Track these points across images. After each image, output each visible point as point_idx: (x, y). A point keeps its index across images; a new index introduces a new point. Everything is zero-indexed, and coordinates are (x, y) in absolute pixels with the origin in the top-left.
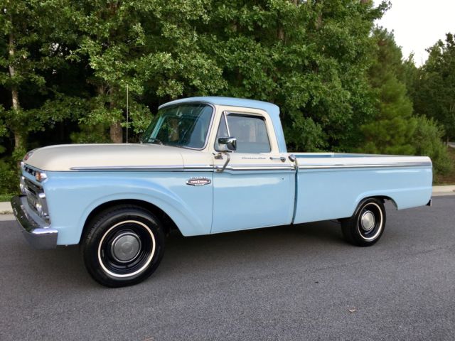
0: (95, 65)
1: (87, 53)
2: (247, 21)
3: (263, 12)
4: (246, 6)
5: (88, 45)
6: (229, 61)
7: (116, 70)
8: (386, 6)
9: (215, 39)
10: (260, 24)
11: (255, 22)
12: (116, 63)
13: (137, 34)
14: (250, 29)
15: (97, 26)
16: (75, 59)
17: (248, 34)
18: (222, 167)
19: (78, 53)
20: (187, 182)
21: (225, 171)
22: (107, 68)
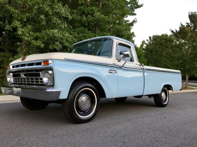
0: (21, 32)
1: (17, 27)
2: (85, 21)
3: (92, 18)
4: (84, 15)
5: (17, 23)
6: (78, 37)
7: (30, 36)
8: (135, 21)
9: (71, 28)
10: (91, 23)
11: (88, 22)
12: (30, 32)
13: (42, 20)
14: (86, 25)
15: (20, 16)
16: (10, 29)
17: (85, 27)
18: (122, 66)
19: (11, 27)
20: (109, 71)
21: (122, 67)
22: (27, 34)
